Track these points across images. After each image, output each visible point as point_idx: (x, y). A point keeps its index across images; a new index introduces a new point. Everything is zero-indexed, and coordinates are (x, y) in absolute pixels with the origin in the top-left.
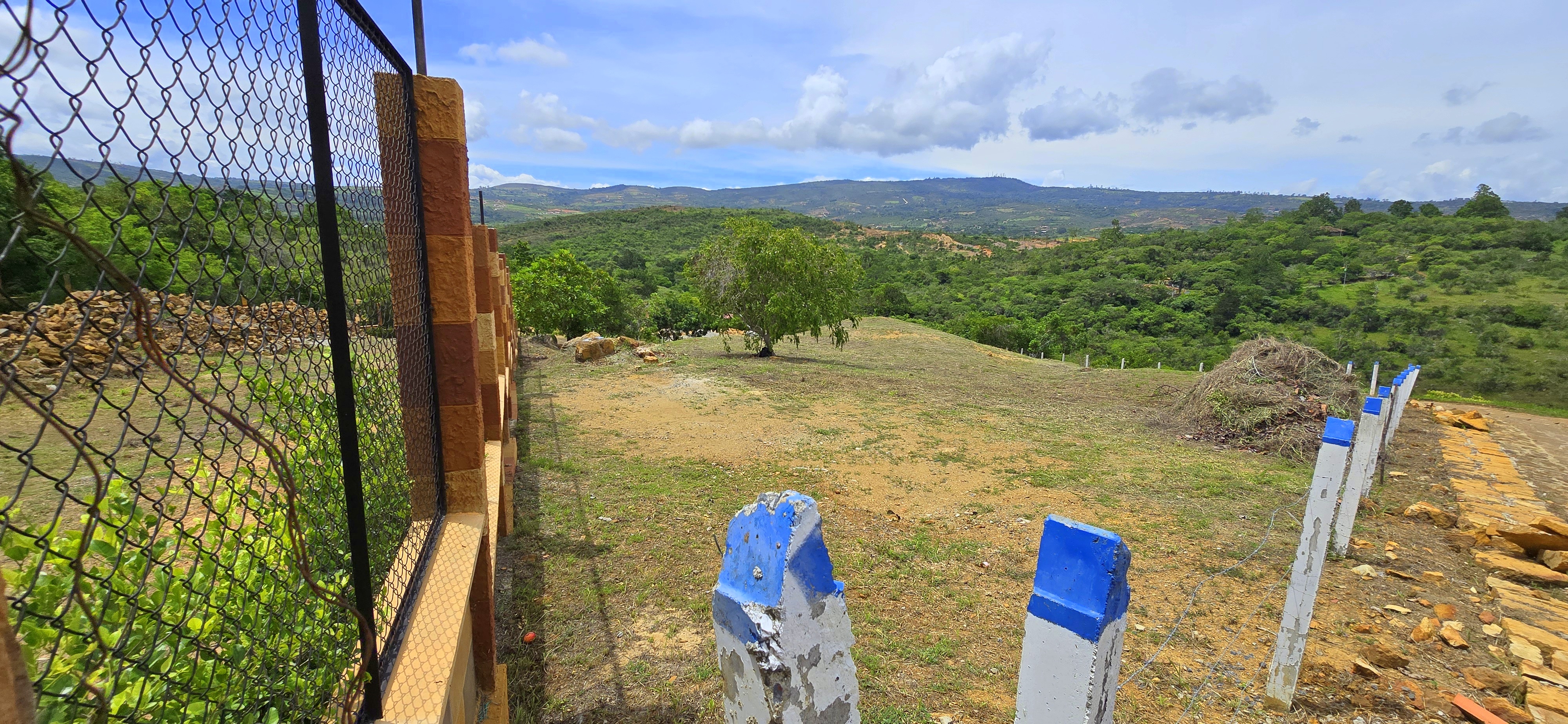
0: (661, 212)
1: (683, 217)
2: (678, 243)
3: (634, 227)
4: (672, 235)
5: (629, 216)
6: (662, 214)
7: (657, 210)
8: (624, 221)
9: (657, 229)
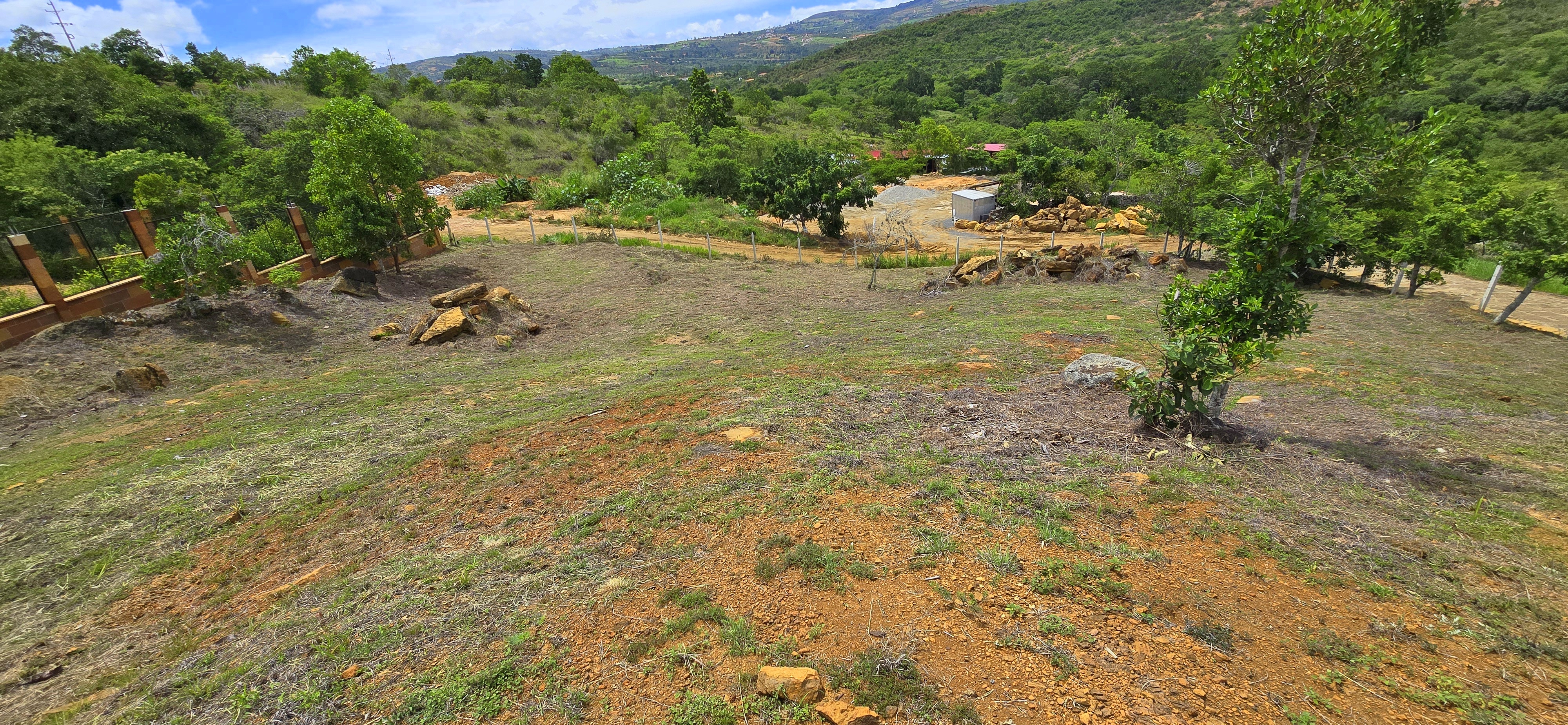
0: (964, 17)
1: (990, 19)
2: (982, 54)
3: (931, 41)
4: (975, 44)
5: (926, 28)
6: (964, 20)
7: (959, 16)
8: (920, 35)
9: (957, 39)
